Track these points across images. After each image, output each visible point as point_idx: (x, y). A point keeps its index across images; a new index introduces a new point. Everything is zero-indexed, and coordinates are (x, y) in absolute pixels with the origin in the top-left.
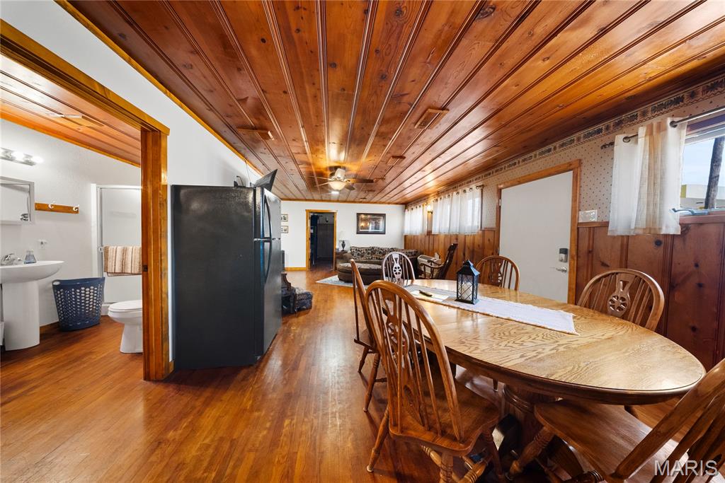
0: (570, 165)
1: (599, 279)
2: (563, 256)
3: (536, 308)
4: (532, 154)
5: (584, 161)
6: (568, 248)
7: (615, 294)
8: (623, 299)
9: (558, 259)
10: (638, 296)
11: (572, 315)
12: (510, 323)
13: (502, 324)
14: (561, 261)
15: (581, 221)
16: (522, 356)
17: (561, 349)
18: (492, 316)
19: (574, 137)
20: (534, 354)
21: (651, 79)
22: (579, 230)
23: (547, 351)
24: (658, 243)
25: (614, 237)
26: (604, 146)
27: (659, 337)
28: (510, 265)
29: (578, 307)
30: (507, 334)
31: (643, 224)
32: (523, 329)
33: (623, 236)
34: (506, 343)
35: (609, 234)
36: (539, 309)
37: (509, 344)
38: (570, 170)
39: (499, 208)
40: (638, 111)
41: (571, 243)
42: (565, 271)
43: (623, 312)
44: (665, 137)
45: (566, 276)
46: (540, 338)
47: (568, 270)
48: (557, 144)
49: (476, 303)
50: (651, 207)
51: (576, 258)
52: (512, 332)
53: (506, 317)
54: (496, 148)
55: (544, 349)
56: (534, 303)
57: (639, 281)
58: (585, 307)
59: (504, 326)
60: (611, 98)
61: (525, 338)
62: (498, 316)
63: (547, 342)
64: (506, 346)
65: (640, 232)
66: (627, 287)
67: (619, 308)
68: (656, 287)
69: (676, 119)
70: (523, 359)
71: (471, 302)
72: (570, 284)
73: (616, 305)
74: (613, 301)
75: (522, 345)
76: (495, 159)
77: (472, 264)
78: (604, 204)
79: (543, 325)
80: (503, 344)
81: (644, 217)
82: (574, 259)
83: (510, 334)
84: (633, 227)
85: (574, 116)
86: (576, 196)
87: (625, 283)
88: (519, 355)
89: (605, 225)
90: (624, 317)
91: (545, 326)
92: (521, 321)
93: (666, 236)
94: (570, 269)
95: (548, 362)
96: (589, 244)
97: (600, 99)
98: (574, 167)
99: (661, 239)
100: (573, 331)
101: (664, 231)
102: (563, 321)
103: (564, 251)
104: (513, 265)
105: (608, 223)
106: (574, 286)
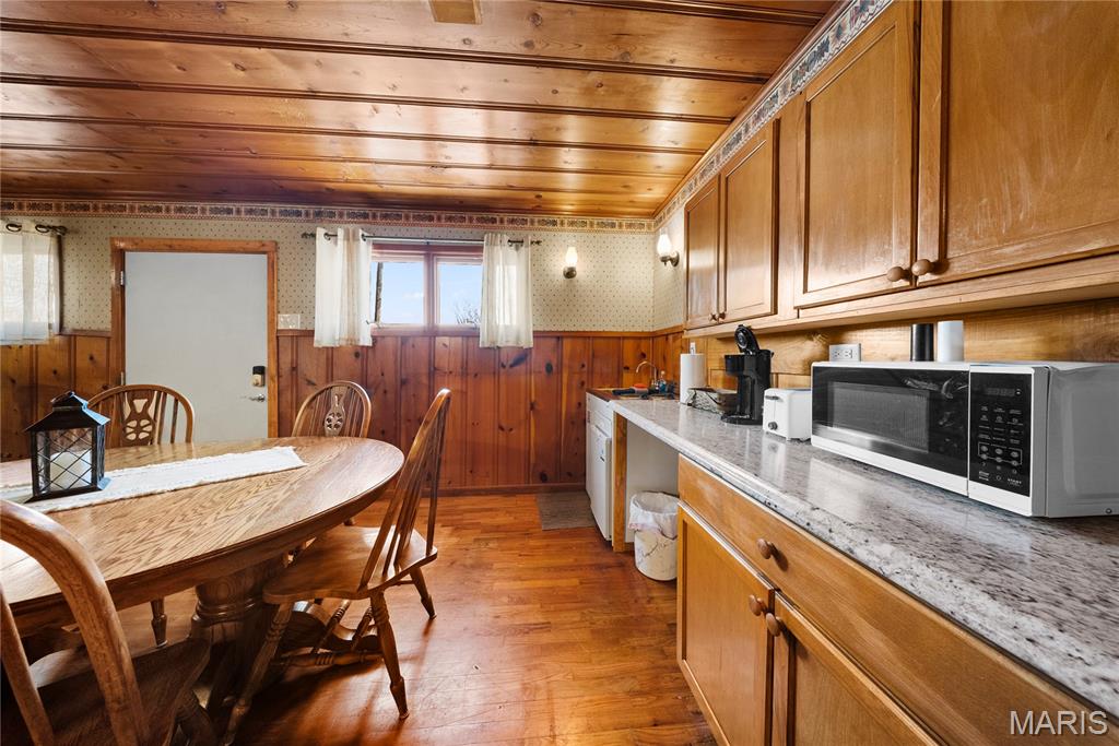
0: (263, 245)
1: (314, 398)
2: (258, 377)
3: (239, 456)
4: (199, 205)
5: (280, 245)
6: (265, 364)
7: (330, 412)
8: (339, 415)
9: (251, 384)
10: (351, 407)
11: (291, 447)
12: (204, 489)
13: (190, 496)
14: (257, 385)
15: (281, 327)
16: (250, 519)
17: (296, 487)
18: (162, 493)
19: (269, 206)
20: (266, 507)
21: (347, 181)
22: (277, 338)
23: (281, 495)
24: (357, 355)
25: (319, 349)
26: (305, 235)
27: (370, 442)
28: (170, 399)
29: (293, 438)
30: (207, 504)
31: (345, 335)
32: (232, 488)
33: (327, 348)
34: (214, 516)
35: (315, 345)
36: (245, 455)
37: (222, 515)
38: (264, 253)
39: (121, 290)
40: (337, 209)
41: (269, 357)
42: (263, 399)
43: (340, 429)
44: (358, 247)
45: (265, 405)
46: (264, 487)
47: (267, 397)
48: (243, 206)
49: (105, 485)
50: (351, 317)
51: (276, 379)
52: (217, 498)
53: (194, 484)
54: (111, 159)
55: (275, 497)
56: (232, 450)
57: (352, 391)
58: (301, 435)
59: (195, 497)
60: (312, 180)
61: (242, 496)
62: (176, 487)
63: (275, 488)
64: (216, 519)
65: (343, 343)
66: (342, 400)
67: (336, 426)
68: (362, 392)
69: (366, 234)
70: (254, 521)
71: (93, 488)
72: (270, 416)
73: (333, 424)
74: (329, 420)
75: (242, 506)
76: (106, 181)
77: (85, 402)
78: (307, 307)
79: (261, 472)
80: (210, 521)
81: (346, 327)
82: (274, 381)
83: (214, 502)
84: (337, 338)
85: (270, 178)
86: (273, 292)
87: (339, 396)
88: (244, 520)
89: (309, 334)
90: (341, 434)
91: (265, 471)
92: (225, 478)
93: (363, 347)
94: (269, 396)
95: (288, 508)
96: (292, 360)
97: (299, 173)
98: (269, 250)
99: (360, 351)
100: (301, 463)
101: (361, 343)
102: (283, 457)
103: (259, 370)
104: (178, 398)
105: (313, 331)
106: (275, 419)
